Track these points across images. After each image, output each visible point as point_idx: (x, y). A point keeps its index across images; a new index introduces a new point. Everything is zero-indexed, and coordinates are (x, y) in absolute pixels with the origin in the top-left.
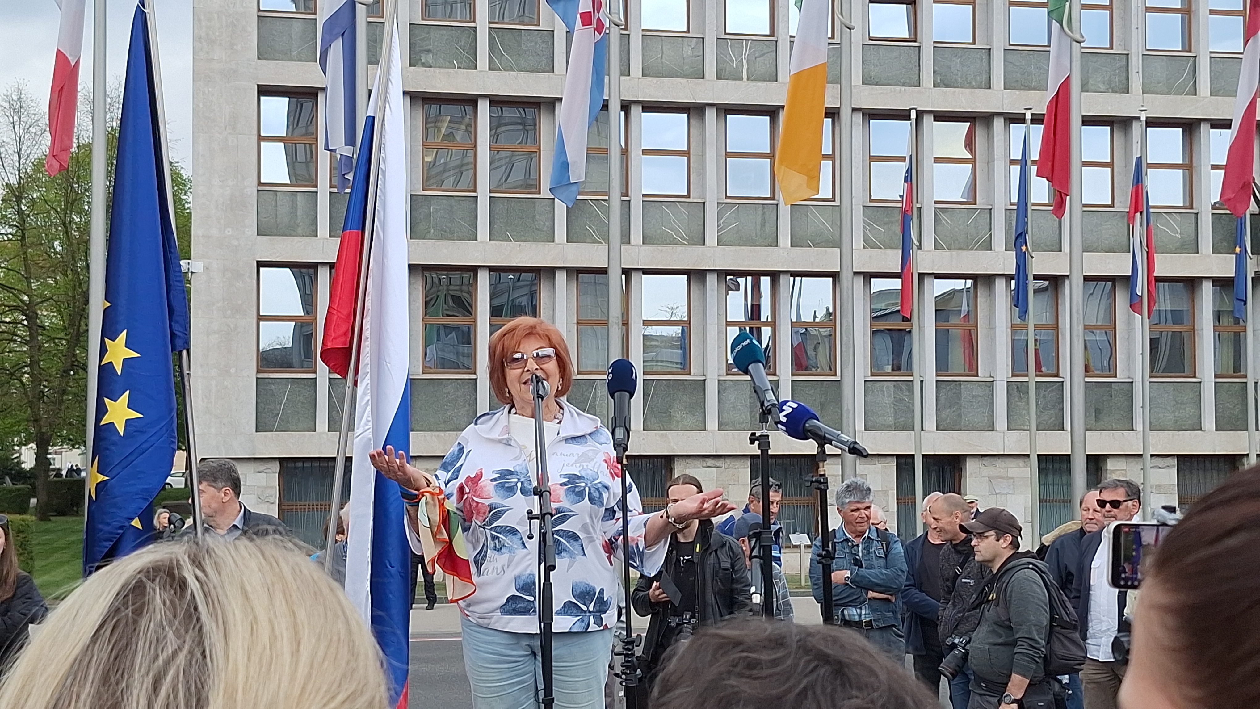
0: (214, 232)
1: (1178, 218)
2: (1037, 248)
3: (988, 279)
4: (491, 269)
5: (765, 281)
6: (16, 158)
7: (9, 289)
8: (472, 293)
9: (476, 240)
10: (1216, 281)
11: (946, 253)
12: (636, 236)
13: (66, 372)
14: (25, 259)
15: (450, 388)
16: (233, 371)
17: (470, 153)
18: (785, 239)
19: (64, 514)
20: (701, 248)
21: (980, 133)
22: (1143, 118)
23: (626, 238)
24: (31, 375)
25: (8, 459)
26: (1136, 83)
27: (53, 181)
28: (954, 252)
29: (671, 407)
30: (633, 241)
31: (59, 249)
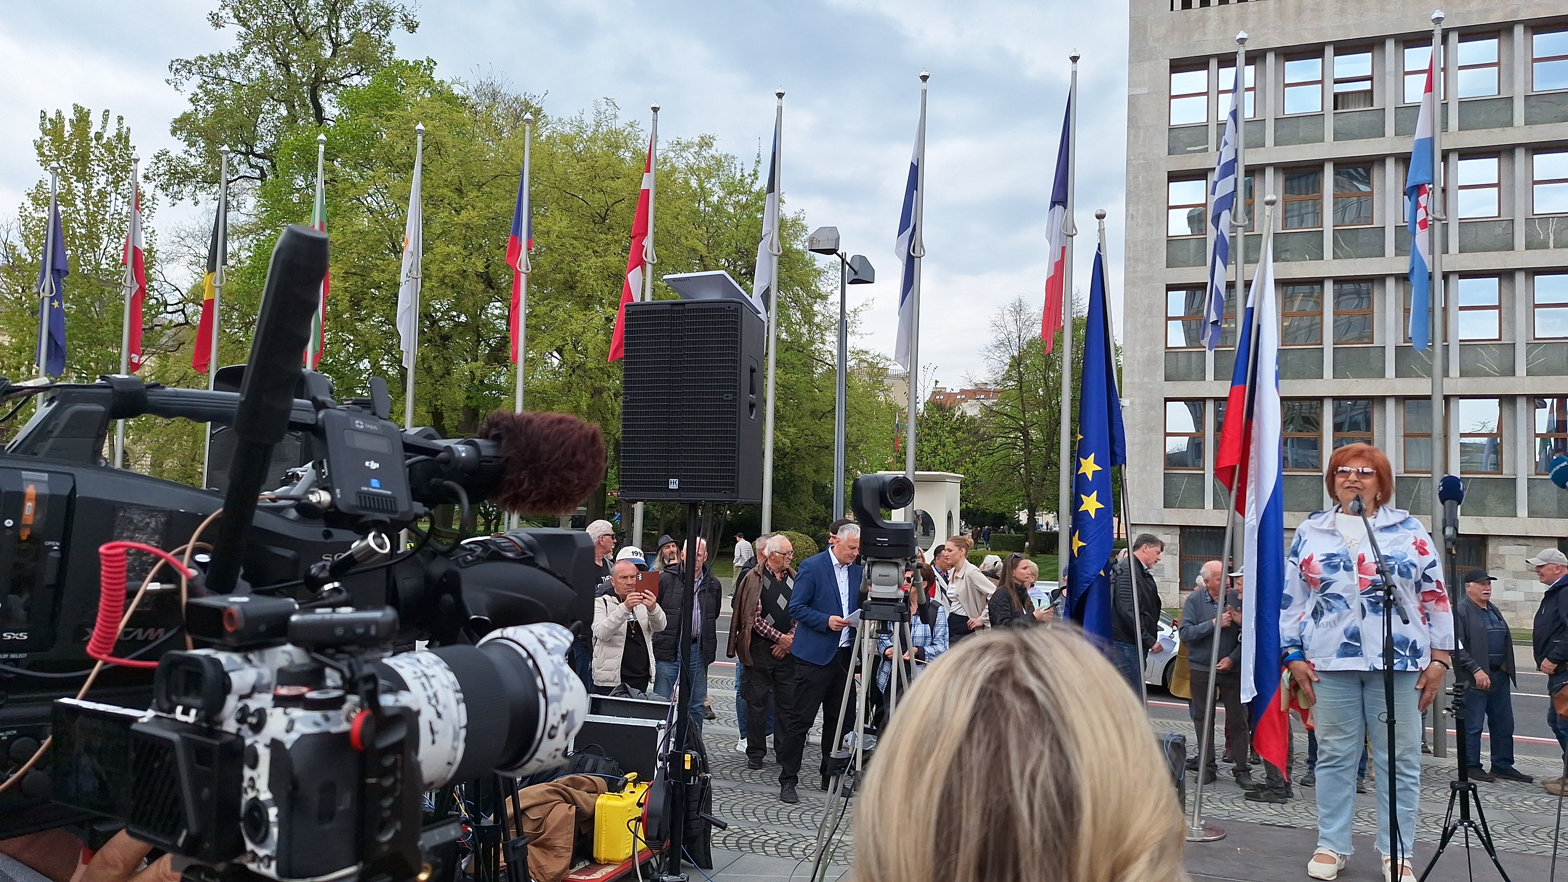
0: (1136, 380)
4: (1334, 398)
6: (1017, 340)
7: (1013, 418)
8: (1320, 415)
9: (1322, 378)
12: (1454, 371)
13: (1046, 467)
14: (1022, 400)
15: (1302, 482)
16: (1148, 468)
17: (1318, 318)
19: (1044, 553)
20: (1511, 378)
23: (1446, 373)
24: (1026, 469)
25: (1013, 518)
27: (1038, 353)
29: (1485, 498)
30: (1451, 374)
31: (1041, 393)
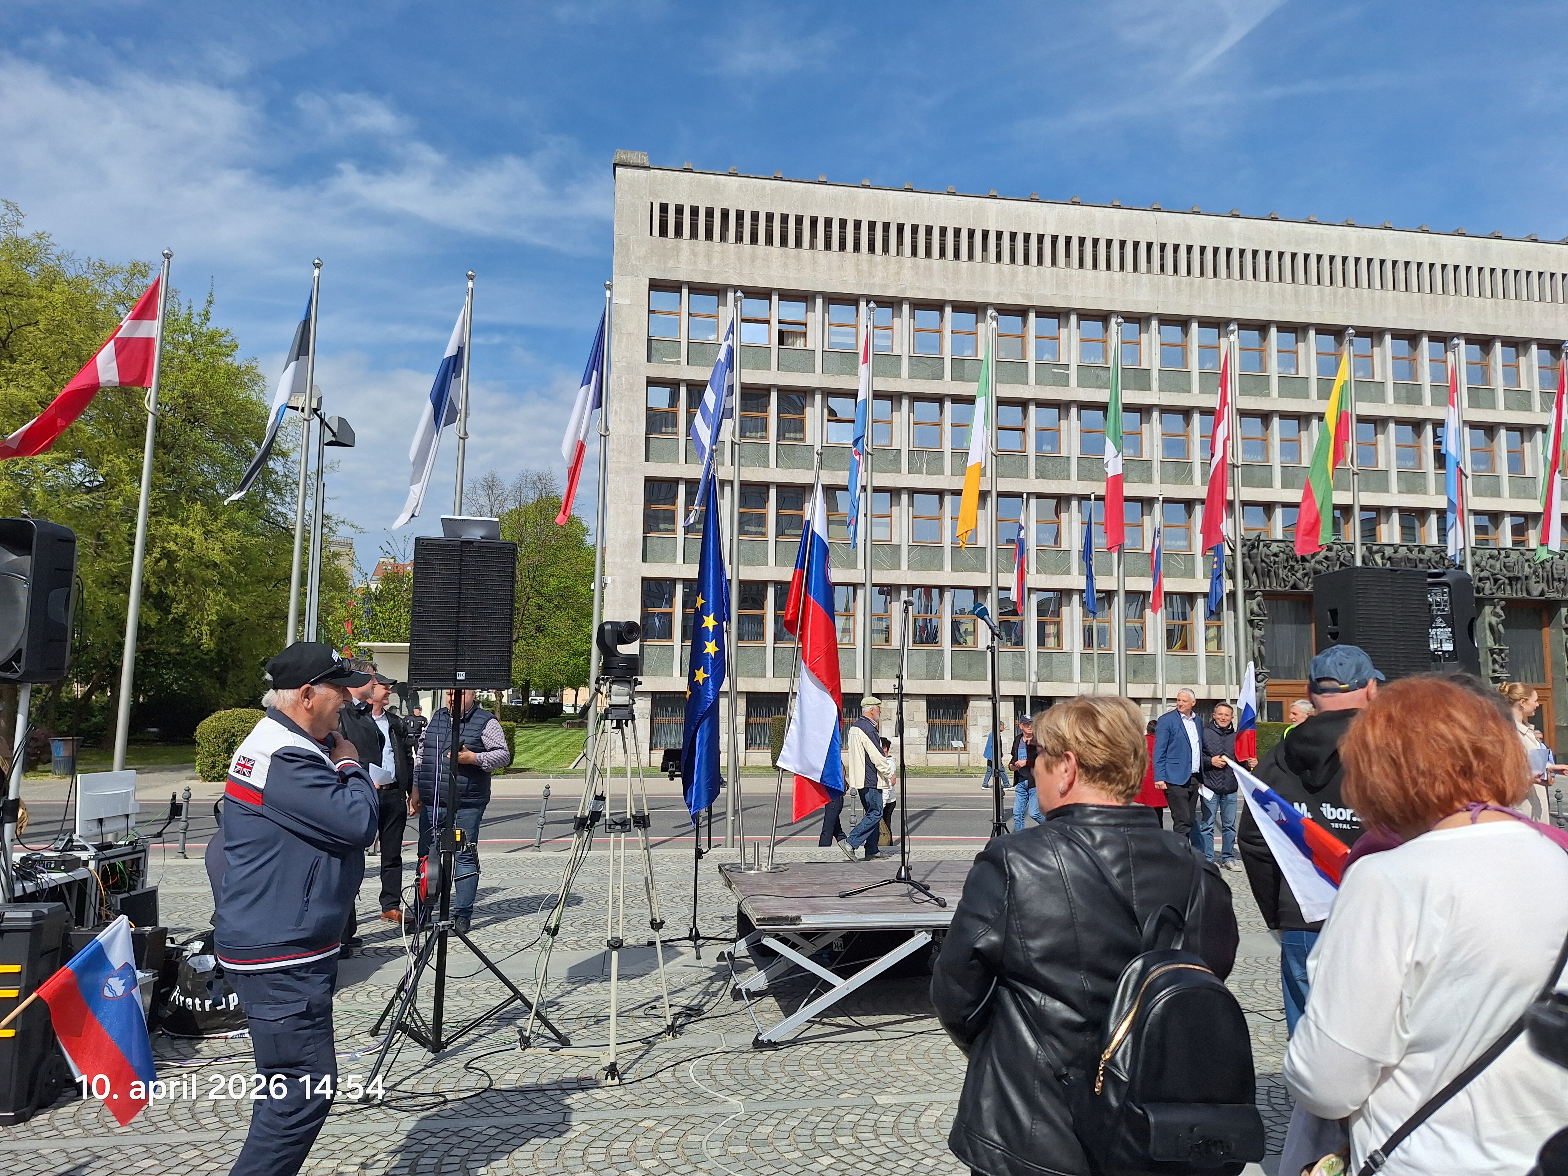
0: (618, 560)
1: (1183, 557)
2: (1098, 574)
3: (1068, 593)
4: (775, 583)
5: (935, 592)
8: (764, 597)
9: (767, 566)
10: (1205, 595)
11: (1044, 576)
15: (751, 652)
18: (947, 566)
20: (897, 572)
21: (1063, 506)
22: (1161, 499)
26: (1156, 477)
28: (1048, 576)
29: (880, 665)
